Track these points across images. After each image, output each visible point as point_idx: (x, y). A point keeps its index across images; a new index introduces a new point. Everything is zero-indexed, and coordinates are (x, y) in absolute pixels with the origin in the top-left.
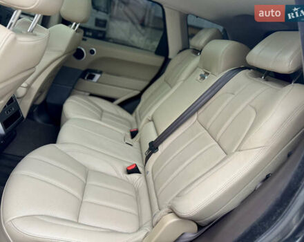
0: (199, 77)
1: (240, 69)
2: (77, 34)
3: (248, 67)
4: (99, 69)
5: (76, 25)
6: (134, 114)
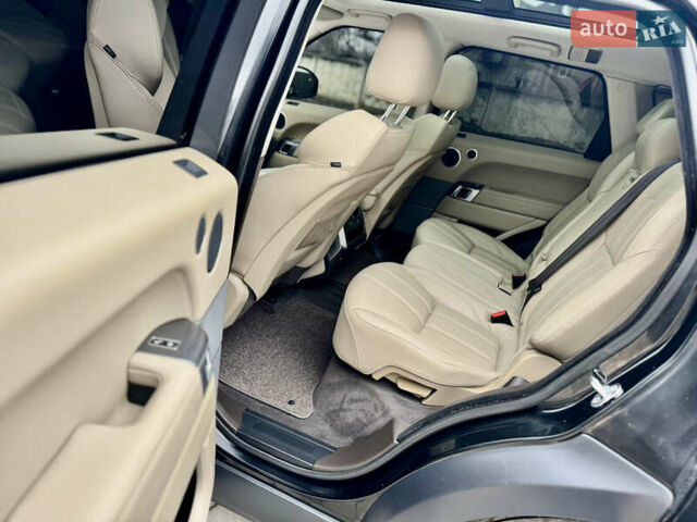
2: (450, 126)
4: (478, 181)
5: (450, 114)
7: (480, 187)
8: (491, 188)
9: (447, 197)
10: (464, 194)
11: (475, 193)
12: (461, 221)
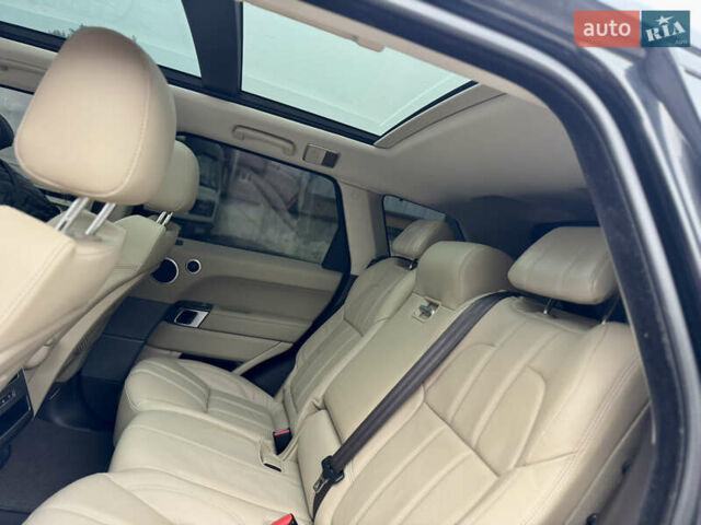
0: (418, 313)
1: (499, 297)
2: (168, 233)
3: (514, 292)
4: (206, 300)
5: (165, 217)
6: (280, 395)
7: (208, 308)
8: (223, 308)
9: (164, 323)
10: (188, 318)
11: (202, 315)
12: (185, 356)
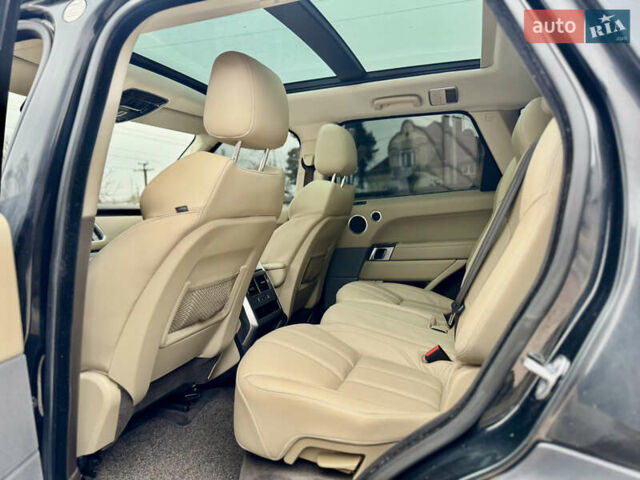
7: (393, 245)
8: (404, 243)
9: (367, 263)
10: (380, 255)
11: (390, 250)
12: (385, 281)
